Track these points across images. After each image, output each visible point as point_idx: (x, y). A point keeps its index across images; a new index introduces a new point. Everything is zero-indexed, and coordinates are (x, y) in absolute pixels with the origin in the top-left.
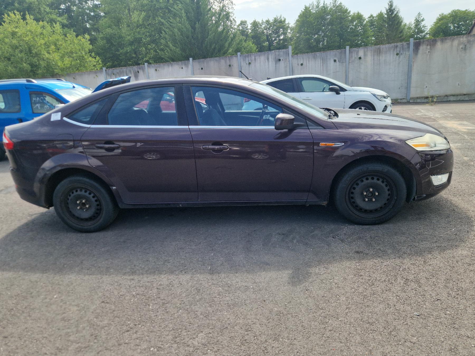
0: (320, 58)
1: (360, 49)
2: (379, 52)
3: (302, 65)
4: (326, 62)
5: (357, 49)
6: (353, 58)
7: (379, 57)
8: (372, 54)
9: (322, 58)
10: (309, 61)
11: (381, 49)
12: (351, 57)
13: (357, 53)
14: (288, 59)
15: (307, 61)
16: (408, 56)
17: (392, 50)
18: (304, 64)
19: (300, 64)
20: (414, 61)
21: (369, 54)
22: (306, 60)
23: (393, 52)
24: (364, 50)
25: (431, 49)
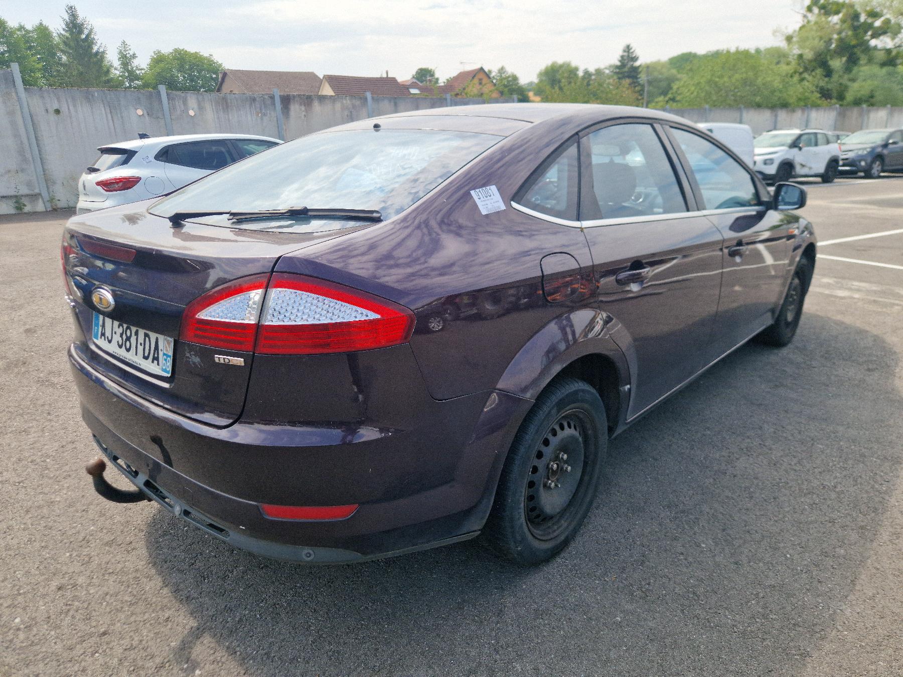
0: (104, 104)
1: (188, 95)
2: (225, 107)
3: (57, 112)
4: (118, 112)
5: (183, 95)
6: (179, 112)
7: (228, 115)
8: (214, 108)
9: (109, 103)
10: (75, 106)
11: (229, 101)
12: (173, 109)
13: (183, 102)
14: (14, 94)
15: (71, 108)
16: (275, 119)
17: (248, 106)
18: (64, 109)
19: (51, 110)
20: (286, 130)
21: (208, 106)
22: (67, 103)
23: (250, 108)
24: (198, 99)
25: (306, 111)
